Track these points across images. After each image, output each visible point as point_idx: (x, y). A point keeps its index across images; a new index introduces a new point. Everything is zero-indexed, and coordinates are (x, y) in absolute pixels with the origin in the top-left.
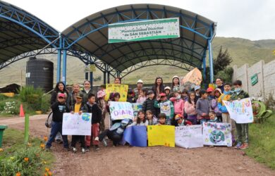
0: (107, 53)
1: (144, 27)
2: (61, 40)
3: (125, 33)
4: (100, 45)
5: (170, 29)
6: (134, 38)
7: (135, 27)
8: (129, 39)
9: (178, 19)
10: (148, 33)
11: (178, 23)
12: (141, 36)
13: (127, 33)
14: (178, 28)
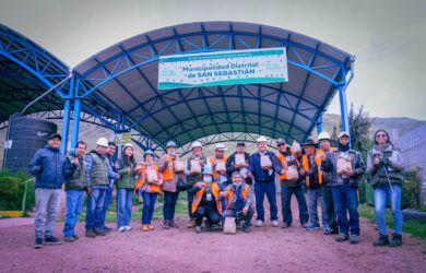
0: (151, 115)
1: (223, 62)
2: (72, 81)
3: (189, 73)
4: (141, 101)
5: (271, 67)
6: (205, 82)
7: (207, 63)
8: (197, 82)
9: (284, 49)
10: (230, 73)
11: (284, 56)
12: (217, 79)
13: (193, 72)
14: (286, 65)
